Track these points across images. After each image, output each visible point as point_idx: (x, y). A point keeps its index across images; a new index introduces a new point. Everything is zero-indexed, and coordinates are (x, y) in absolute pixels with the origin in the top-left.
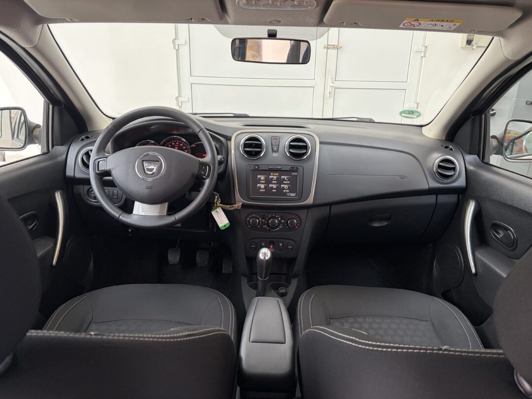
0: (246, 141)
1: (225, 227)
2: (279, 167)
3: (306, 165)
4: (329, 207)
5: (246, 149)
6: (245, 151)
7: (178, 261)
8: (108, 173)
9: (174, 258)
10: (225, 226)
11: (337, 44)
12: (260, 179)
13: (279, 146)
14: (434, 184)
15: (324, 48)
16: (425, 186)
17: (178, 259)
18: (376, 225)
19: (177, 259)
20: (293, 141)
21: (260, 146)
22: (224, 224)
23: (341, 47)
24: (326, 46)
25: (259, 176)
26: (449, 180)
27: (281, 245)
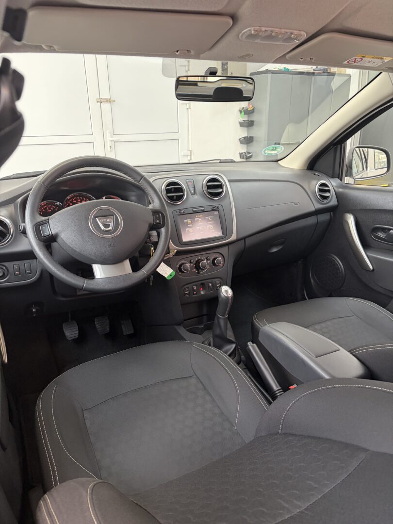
0: (167, 186)
1: (172, 277)
2: (203, 209)
3: (224, 203)
4: (243, 240)
5: (168, 195)
6: (168, 196)
7: (77, 334)
8: (53, 238)
9: (71, 332)
10: (171, 275)
11: (109, 98)
12: (187, 223)
13: (194, 188)
14: (319, 206)
15: (97, 102)
16: (312, 209)
17: (78, 332)
18: (275, 250)
19: (75, 332)
20: (210, 181)
21: (181, 190)
22: (169, 274)
23: (114, 101)
24: (99, 100)
25: (185, 220)
26: (328, 201)
27: (210, 285)
